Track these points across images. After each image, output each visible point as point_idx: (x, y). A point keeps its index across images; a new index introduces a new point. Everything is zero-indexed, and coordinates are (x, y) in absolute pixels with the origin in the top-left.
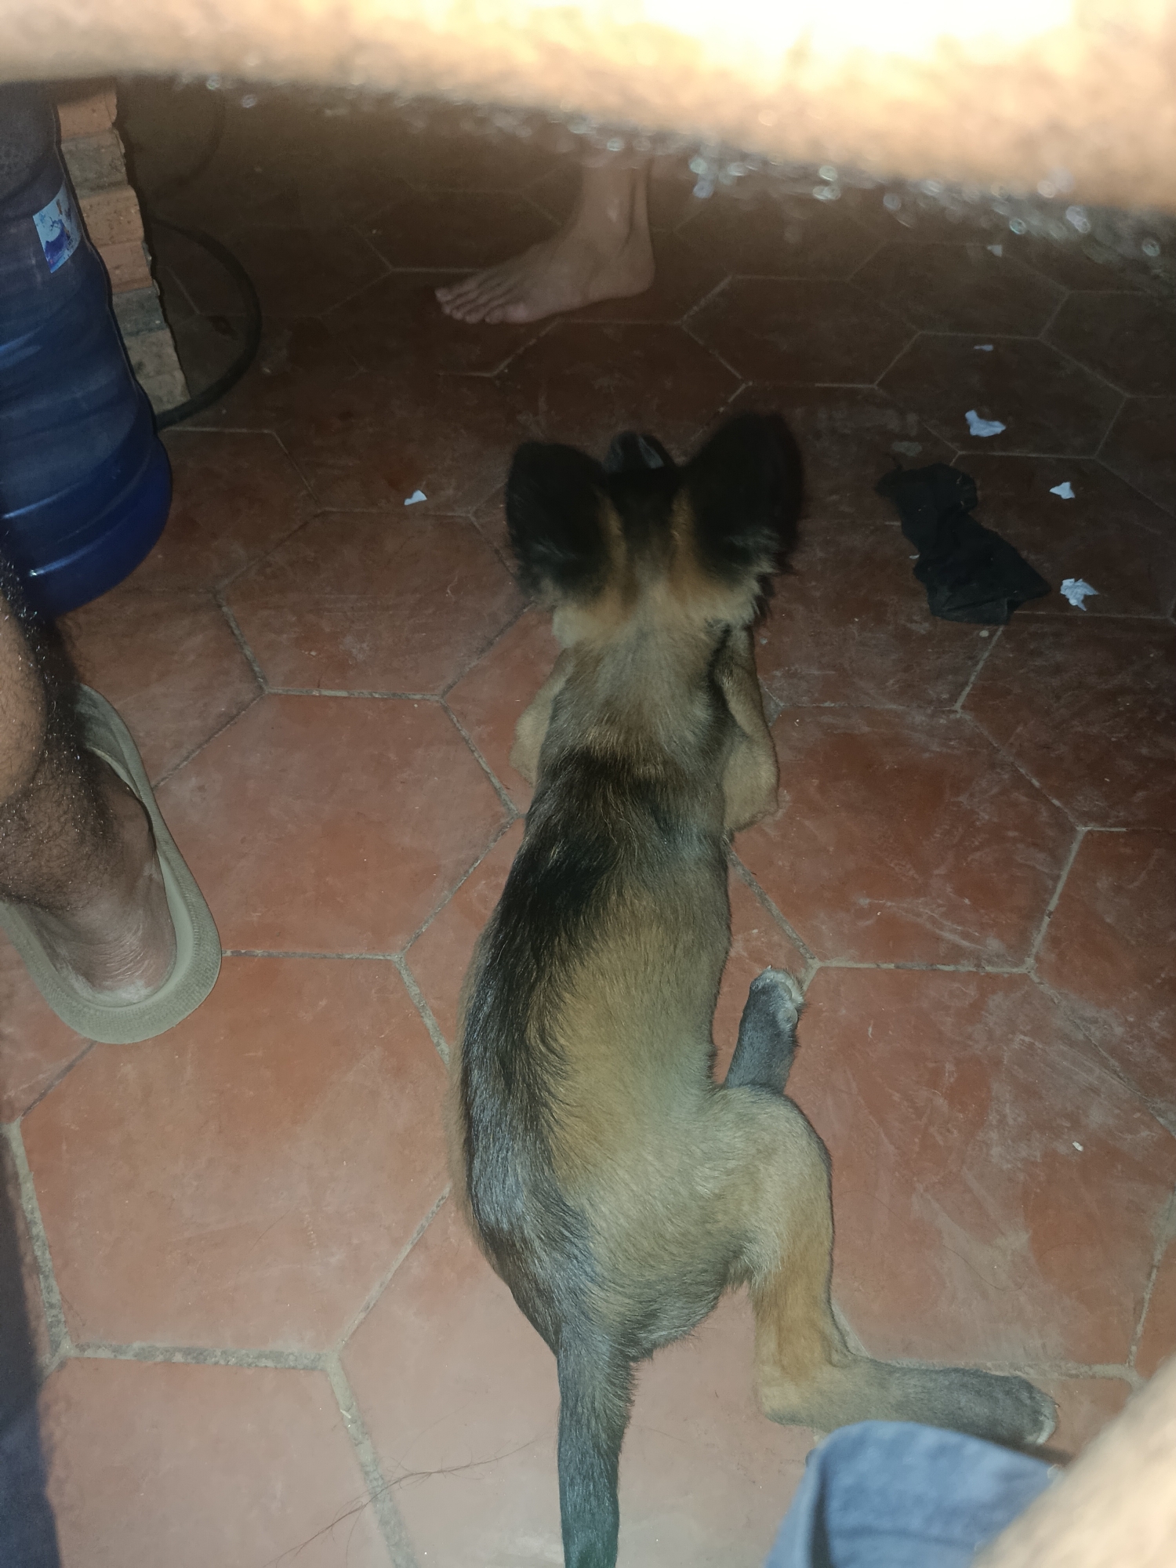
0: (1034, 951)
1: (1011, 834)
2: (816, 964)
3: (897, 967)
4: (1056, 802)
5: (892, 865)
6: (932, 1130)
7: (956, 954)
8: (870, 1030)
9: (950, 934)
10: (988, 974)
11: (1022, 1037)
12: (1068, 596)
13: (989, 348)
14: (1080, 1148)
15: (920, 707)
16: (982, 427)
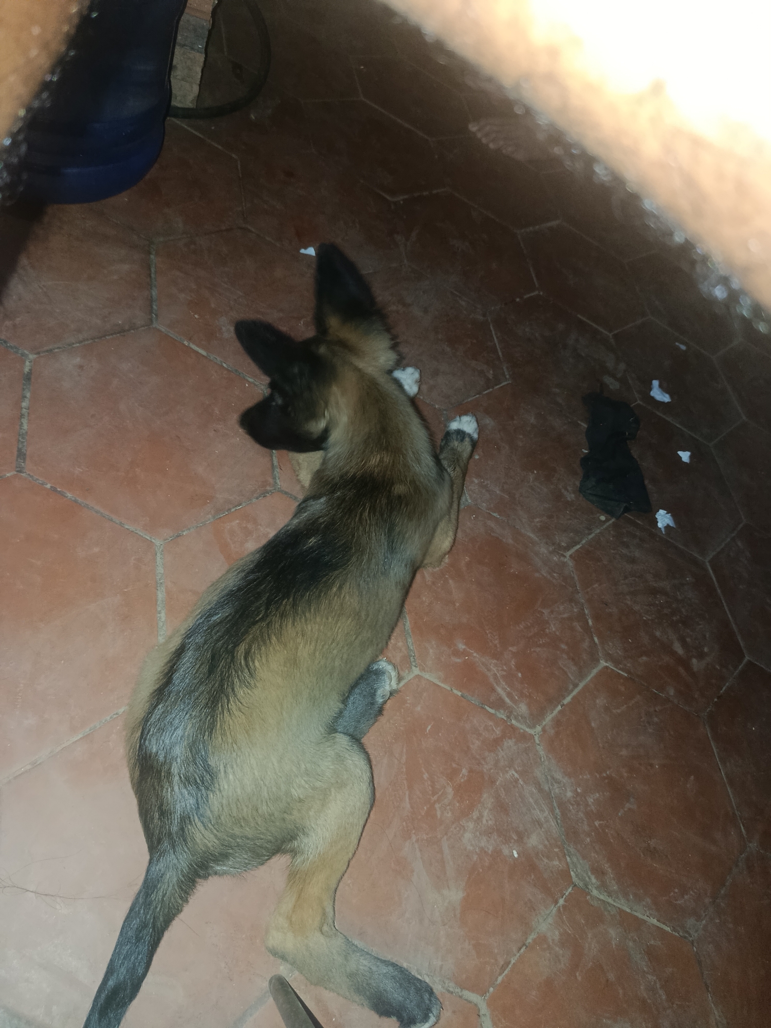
0: (544, 723)
1: (563, 646)
2: (416, 671)
3: (462, 696)
4: (596, 639)
5: (488, 632)
6: (437, 806)
7: (499, 704)
8: (429, 727)
9: (501, 691)
10: (512, 726)
11: (514, 773)
12: (659, 520)
13: (683, 347)
14: (516, 855)
15: (547, 543)
16: (658, 394)
